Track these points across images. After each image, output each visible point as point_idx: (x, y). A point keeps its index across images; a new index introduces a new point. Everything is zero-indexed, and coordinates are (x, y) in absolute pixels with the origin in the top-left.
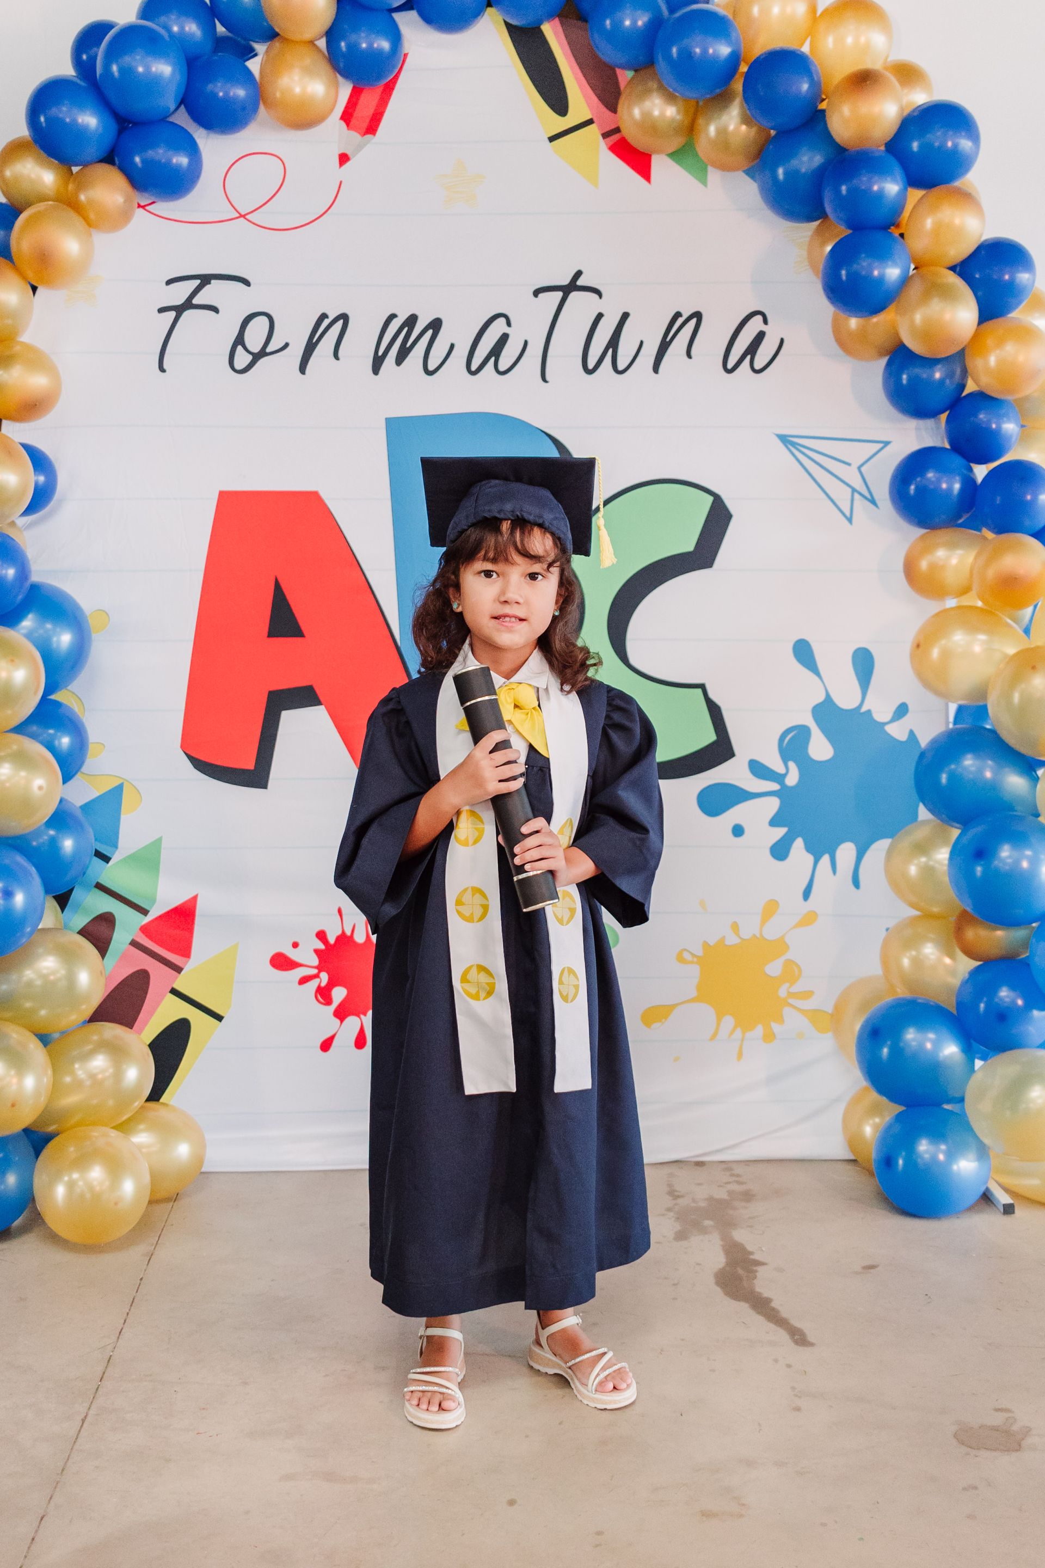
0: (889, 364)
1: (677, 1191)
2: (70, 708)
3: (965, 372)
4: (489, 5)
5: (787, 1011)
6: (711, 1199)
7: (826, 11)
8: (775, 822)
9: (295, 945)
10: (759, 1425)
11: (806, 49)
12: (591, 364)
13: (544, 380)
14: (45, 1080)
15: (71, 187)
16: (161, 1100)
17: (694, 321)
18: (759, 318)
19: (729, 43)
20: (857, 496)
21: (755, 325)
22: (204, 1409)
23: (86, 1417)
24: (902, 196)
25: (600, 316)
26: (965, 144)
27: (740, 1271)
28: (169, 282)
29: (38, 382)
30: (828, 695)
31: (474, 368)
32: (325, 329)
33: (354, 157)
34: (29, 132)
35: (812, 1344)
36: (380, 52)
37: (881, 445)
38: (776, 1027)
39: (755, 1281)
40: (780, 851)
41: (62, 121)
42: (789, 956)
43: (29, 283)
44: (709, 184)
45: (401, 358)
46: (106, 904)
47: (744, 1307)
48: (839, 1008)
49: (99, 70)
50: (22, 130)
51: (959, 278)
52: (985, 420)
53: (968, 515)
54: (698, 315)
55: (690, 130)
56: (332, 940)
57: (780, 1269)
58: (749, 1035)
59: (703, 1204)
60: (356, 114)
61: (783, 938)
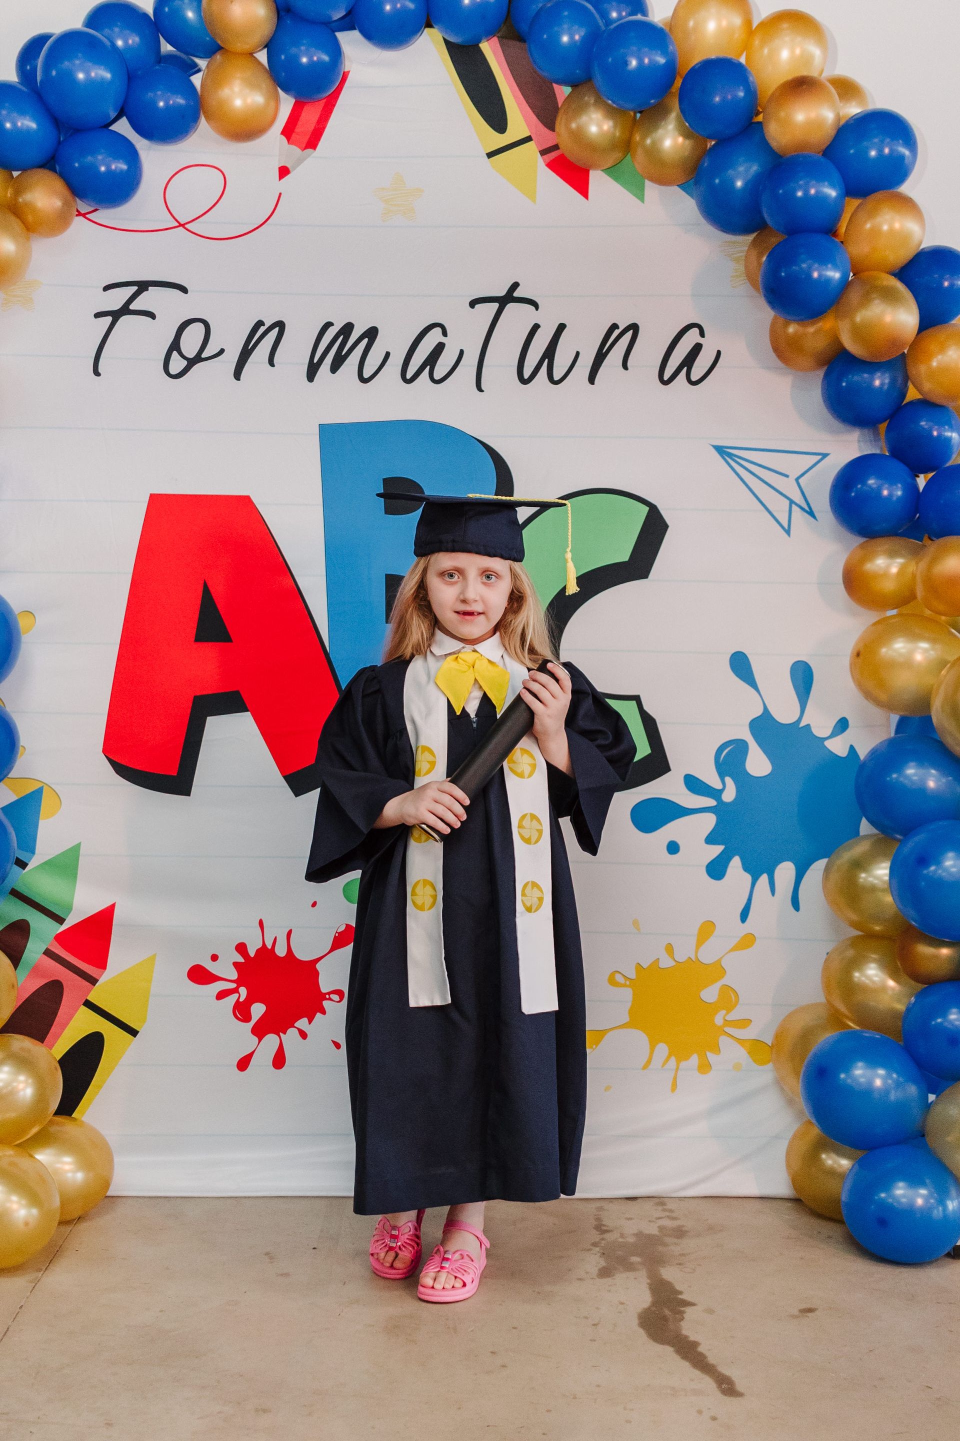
0: (827, 375)
1: (605, 1226)
3: (906, 378)
4: (429, 25)
5: (723, 1040)
6: (639, 1235)
7: (762, 24)
8: (711, 839)
9: (214, 958)
11: (743, 60)
12: (526, 375)
13: (480, 389)
15: (12, 192)
16: (71, 1115)
17: (630, 333)
18: (696, 331)
19: (665, 54)
20: (793, 506)
21: (692, 337)
24: (840, 203)
25: (536, 327)
26: (904, 151)
27: (667, 1312)
28: (106, 288)
30: (766, 710)
31: (409, 376)
32: (262, 335)
33: (294, 170)
35: (739, 1395)
36: (320, 66)
37: (820, 457)
38: (712, 1057)
39: (682, 1323)
40: (716, 870)
42: (725, 981)
44: (646, 198)
45: (336, 366)
46: (20, 912)
47: (667, 1351)
48: (779, 1036)
49: (39, 79)
51: (900, 282)
52: (926, 427)
53: (910, 524)
54: (634, 328)
55: (626, 146)
56: (252, 953)
57: (710, 1311)
58: (683, 1064)
59: (631, 1240)
60: (297, 130)
61: (719, 962)
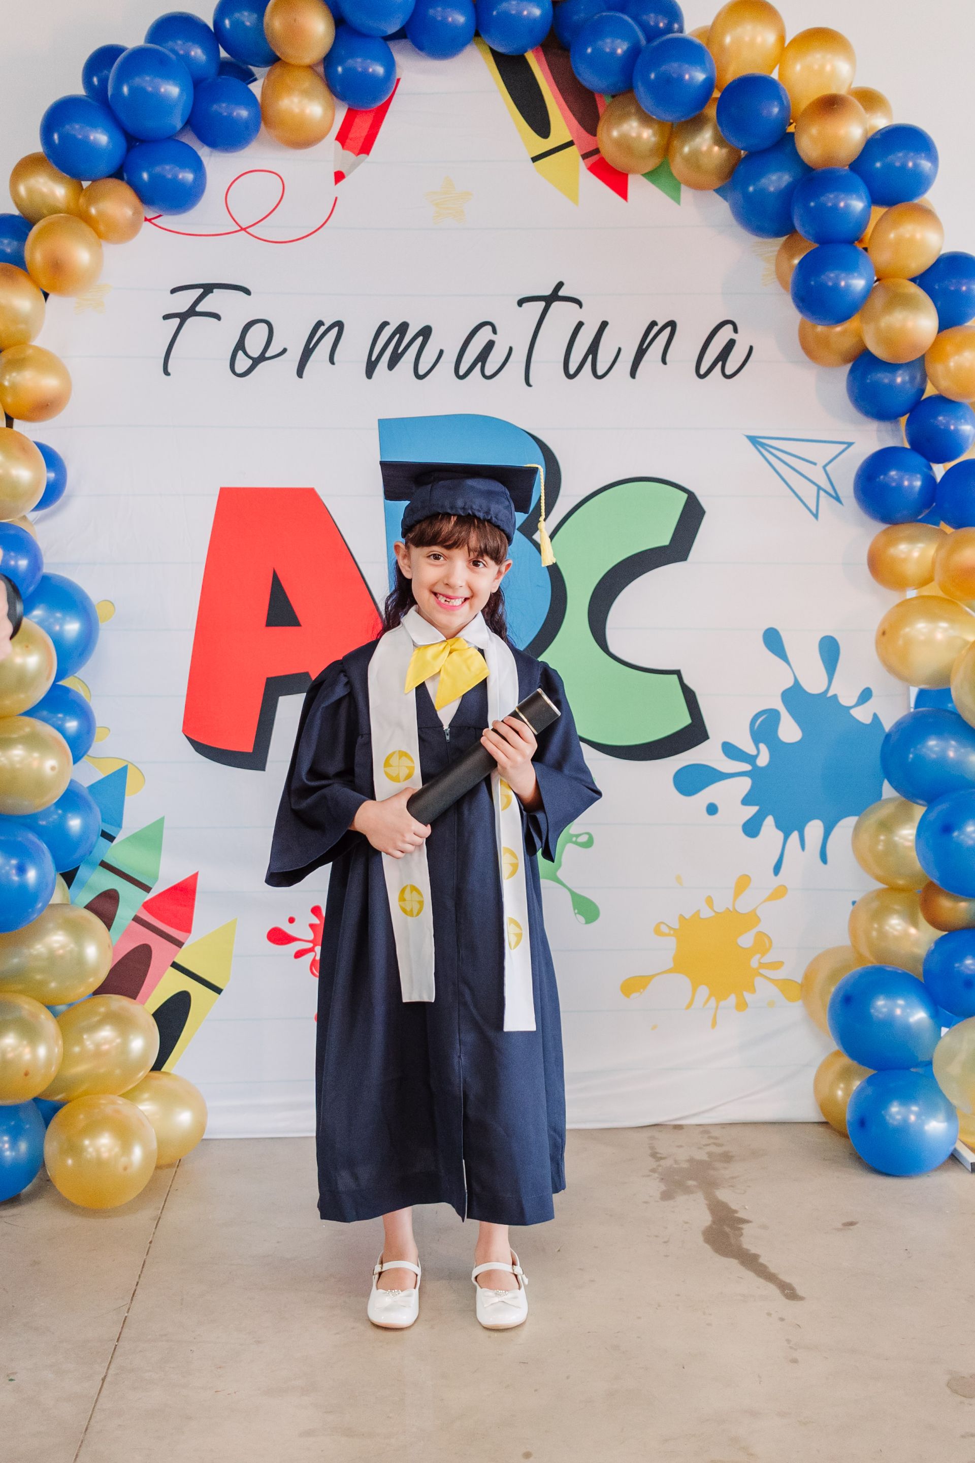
0: (852, 371)
1: (657, 1153)
2: (77, 693)
3: (924, 377)
4: (477, 34)
5: (758, 981)
6: (691, 1160)
7: (794, 41)
8: (746, 801)
9: (292, 920)
10: (759, 1376)
11: (775, 75)
12: (572, 371)
13: (528, 384)
14: (56, 1050)
15: (82, 200)
16: (163, 1070)
17: (669, 329)
18: (729, 327)
19: (704, 70)
20: (822, 493)
21: (726, 334)
22: (220, 1367)
23: (105, 1377)
24: (866, 213)
25: (580, 325)
26: (926, 165)
27: (727, 1229)
28: (173, 291)
29: (49, 383)
30: (796, 681)
31: (461, 373)
32: (322, 334)
33: (349, 173)
34: (44, 148)
35: (801, 1299)
36: (374, 77)
37: (844, 446)
38: (748, 996)
39: (741, 1238)
40: (752, 828)
41: (74, 137)
42: (760, 928)
43: (41, 290)
44: (682, 201)
45: (392, 364)
46: (110, 882)
47: (733, 1263)
48: (808, 977)
49: (109, 93)
50: (36, 147)
51: (920, 289)
52: (944, 421)
53: (927, 511)
54: (672, 324)
55: (665, 151)
57: (764, 1227)
58: (723, 1004)
59: (685, 1165)
60: (351, 135)
61: (754, 912)
